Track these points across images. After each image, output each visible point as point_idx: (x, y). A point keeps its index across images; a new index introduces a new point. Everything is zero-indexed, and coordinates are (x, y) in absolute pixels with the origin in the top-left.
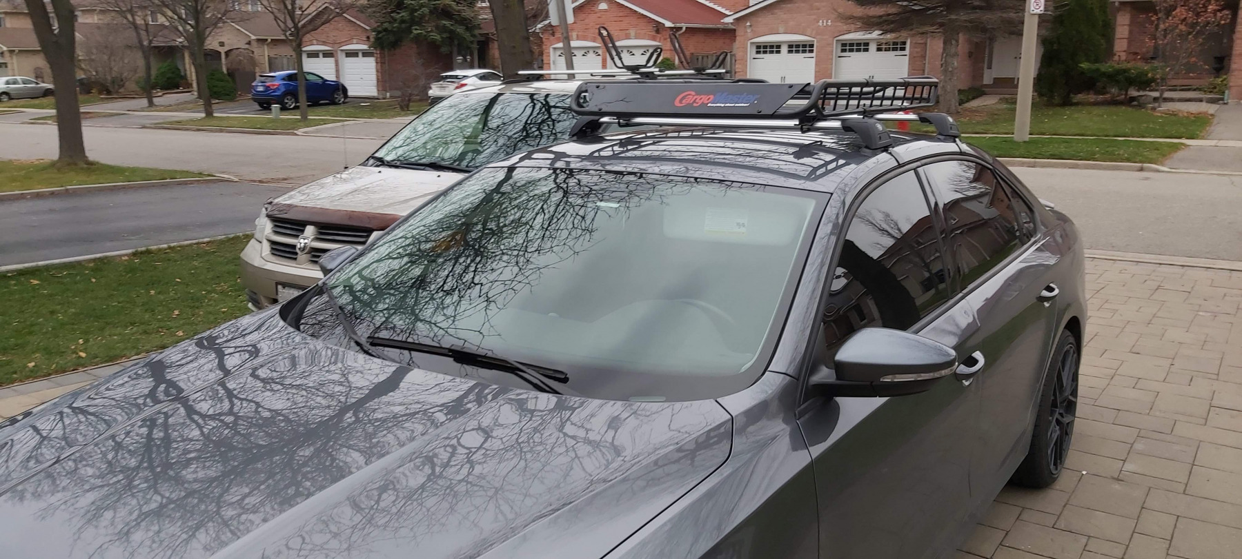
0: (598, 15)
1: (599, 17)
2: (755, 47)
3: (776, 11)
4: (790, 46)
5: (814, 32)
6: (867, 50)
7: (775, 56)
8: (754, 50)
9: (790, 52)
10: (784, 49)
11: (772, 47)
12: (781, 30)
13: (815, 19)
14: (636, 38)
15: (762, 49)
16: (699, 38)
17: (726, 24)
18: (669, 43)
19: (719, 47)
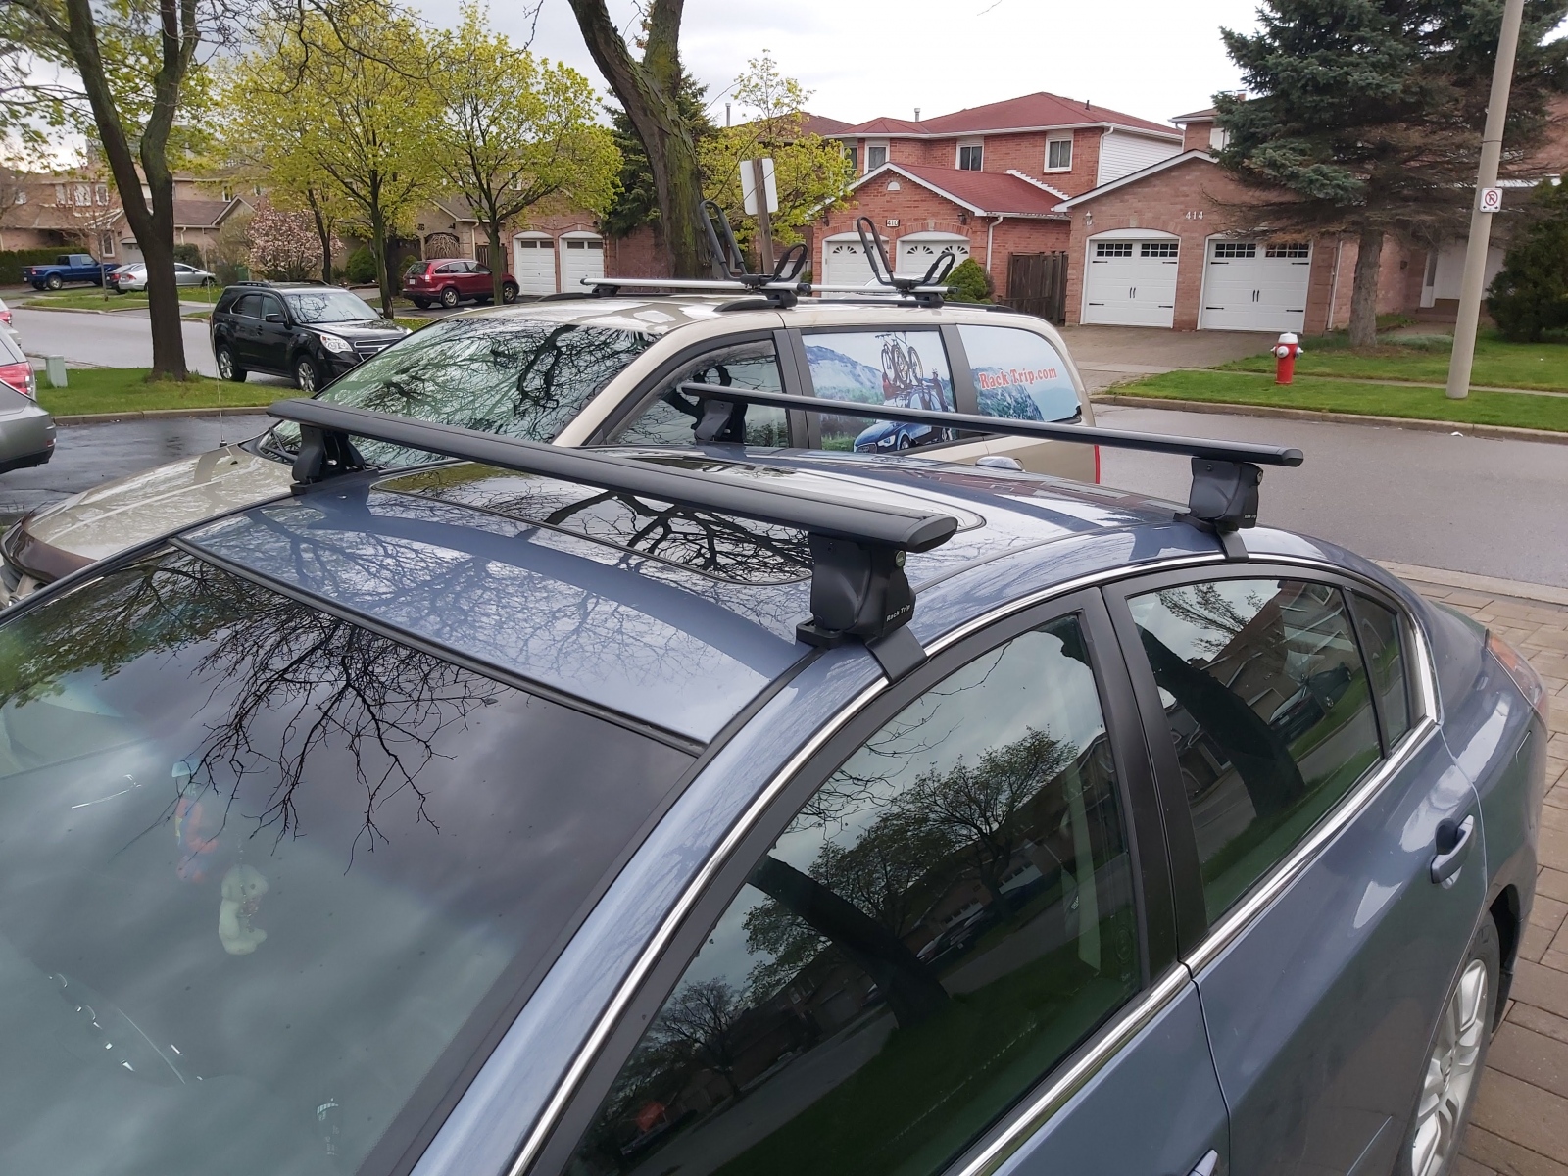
0: (887, 198)
1: (887, 202)
2: (1096, 246)
3: (1126, 197)
4: (1144, 246)
5: (1179, 229)
6: (1252, 255)
7: (1123, 258)
8: (1095, 249)
9: (1144, 254)
10: (1137, 250)
11: (1119, 246)
12: (1133, 223)
13: (1181, 210)
14: (936, 230)
15: (1107, 249)
16: (1023, 231)
17: (1059, 213)
18: (979, 239)
19: (1049, 244)
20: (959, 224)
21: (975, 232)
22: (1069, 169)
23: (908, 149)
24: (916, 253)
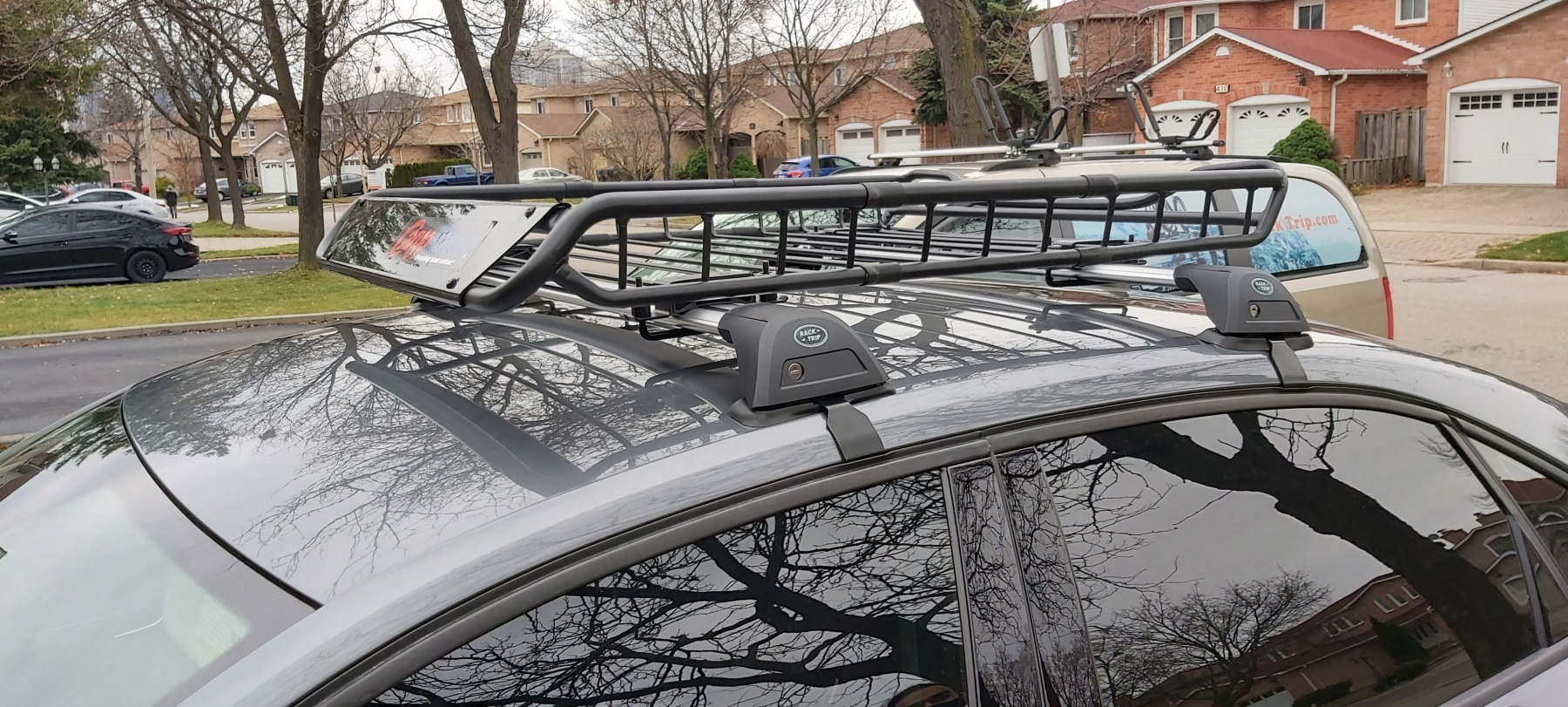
0: (1217, 63)
1: (1216, 67)
2: (1459, 99)
3: (1492, 45)
4: (1517, 96)
5: (1557, 74)
7: (1491, 111)
8: (1458, 103)
9: (1516, 105)
10: (1507, 101)
11: (1486, 98)
12: (1502, 72)
13: (1559, 55)
14: (1271, 92)
15: (1471, 102)
16: (1373, 89)
17: (1414, 67)
18: (1320, 99)
19: (1403, 101)
20: (1297, 85)
21: (1315, 93)
22: (1425, 20)
23: (1238, 14)
24: (1249, 117)
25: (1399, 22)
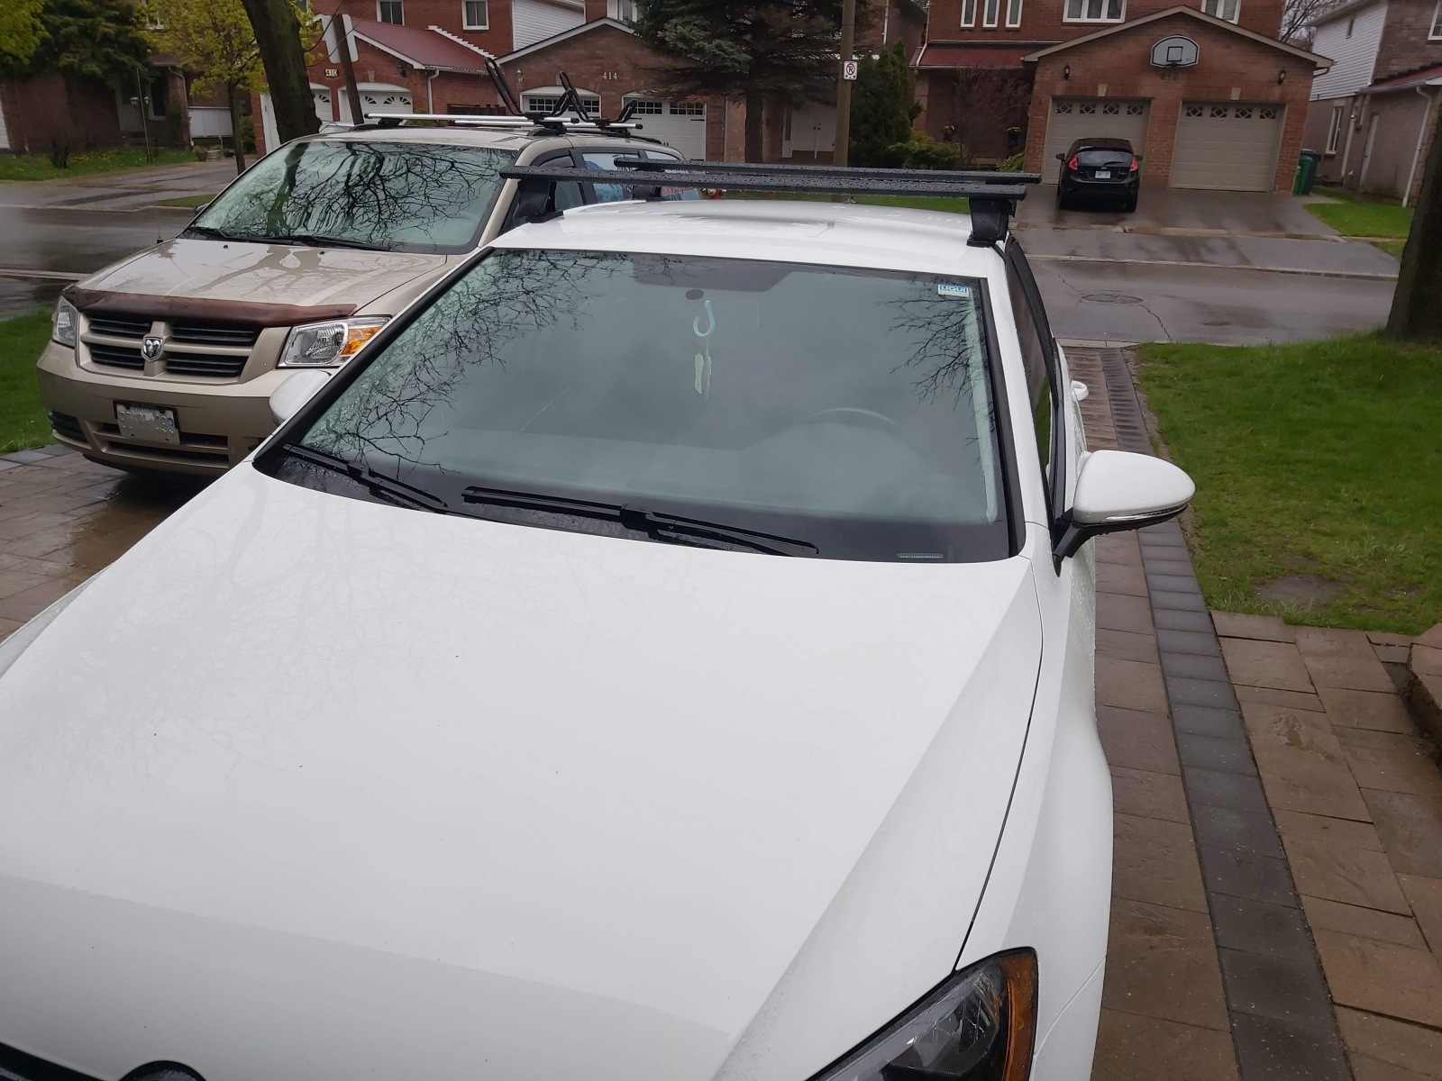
2: (528, 101)
3: (552, 57)
5: (598, 87)
6: (659, 112)
8: (528, 104)
13: (598, 71)
16: (458, 83)
18: (419, 91)
19: (483, 98)
20: (399, 76)
21: (415, 85)
22: (487, 28)
25: (466, 27)
